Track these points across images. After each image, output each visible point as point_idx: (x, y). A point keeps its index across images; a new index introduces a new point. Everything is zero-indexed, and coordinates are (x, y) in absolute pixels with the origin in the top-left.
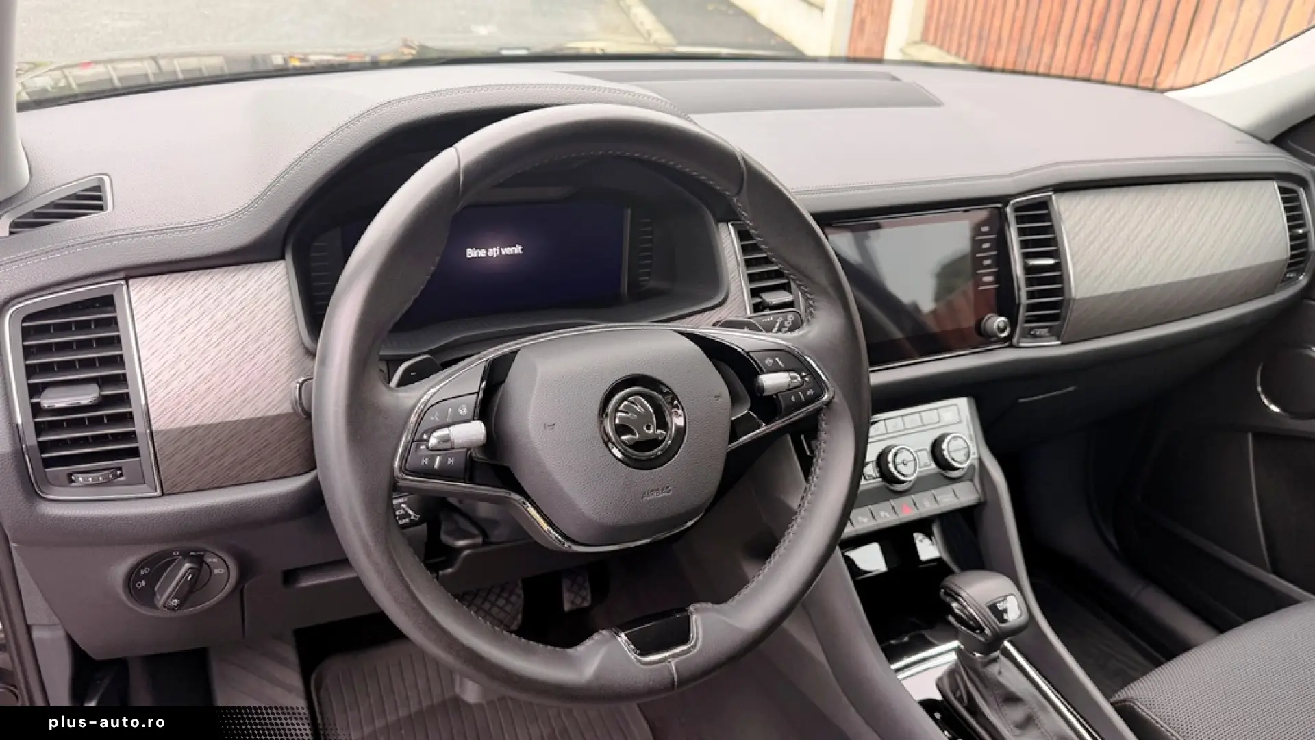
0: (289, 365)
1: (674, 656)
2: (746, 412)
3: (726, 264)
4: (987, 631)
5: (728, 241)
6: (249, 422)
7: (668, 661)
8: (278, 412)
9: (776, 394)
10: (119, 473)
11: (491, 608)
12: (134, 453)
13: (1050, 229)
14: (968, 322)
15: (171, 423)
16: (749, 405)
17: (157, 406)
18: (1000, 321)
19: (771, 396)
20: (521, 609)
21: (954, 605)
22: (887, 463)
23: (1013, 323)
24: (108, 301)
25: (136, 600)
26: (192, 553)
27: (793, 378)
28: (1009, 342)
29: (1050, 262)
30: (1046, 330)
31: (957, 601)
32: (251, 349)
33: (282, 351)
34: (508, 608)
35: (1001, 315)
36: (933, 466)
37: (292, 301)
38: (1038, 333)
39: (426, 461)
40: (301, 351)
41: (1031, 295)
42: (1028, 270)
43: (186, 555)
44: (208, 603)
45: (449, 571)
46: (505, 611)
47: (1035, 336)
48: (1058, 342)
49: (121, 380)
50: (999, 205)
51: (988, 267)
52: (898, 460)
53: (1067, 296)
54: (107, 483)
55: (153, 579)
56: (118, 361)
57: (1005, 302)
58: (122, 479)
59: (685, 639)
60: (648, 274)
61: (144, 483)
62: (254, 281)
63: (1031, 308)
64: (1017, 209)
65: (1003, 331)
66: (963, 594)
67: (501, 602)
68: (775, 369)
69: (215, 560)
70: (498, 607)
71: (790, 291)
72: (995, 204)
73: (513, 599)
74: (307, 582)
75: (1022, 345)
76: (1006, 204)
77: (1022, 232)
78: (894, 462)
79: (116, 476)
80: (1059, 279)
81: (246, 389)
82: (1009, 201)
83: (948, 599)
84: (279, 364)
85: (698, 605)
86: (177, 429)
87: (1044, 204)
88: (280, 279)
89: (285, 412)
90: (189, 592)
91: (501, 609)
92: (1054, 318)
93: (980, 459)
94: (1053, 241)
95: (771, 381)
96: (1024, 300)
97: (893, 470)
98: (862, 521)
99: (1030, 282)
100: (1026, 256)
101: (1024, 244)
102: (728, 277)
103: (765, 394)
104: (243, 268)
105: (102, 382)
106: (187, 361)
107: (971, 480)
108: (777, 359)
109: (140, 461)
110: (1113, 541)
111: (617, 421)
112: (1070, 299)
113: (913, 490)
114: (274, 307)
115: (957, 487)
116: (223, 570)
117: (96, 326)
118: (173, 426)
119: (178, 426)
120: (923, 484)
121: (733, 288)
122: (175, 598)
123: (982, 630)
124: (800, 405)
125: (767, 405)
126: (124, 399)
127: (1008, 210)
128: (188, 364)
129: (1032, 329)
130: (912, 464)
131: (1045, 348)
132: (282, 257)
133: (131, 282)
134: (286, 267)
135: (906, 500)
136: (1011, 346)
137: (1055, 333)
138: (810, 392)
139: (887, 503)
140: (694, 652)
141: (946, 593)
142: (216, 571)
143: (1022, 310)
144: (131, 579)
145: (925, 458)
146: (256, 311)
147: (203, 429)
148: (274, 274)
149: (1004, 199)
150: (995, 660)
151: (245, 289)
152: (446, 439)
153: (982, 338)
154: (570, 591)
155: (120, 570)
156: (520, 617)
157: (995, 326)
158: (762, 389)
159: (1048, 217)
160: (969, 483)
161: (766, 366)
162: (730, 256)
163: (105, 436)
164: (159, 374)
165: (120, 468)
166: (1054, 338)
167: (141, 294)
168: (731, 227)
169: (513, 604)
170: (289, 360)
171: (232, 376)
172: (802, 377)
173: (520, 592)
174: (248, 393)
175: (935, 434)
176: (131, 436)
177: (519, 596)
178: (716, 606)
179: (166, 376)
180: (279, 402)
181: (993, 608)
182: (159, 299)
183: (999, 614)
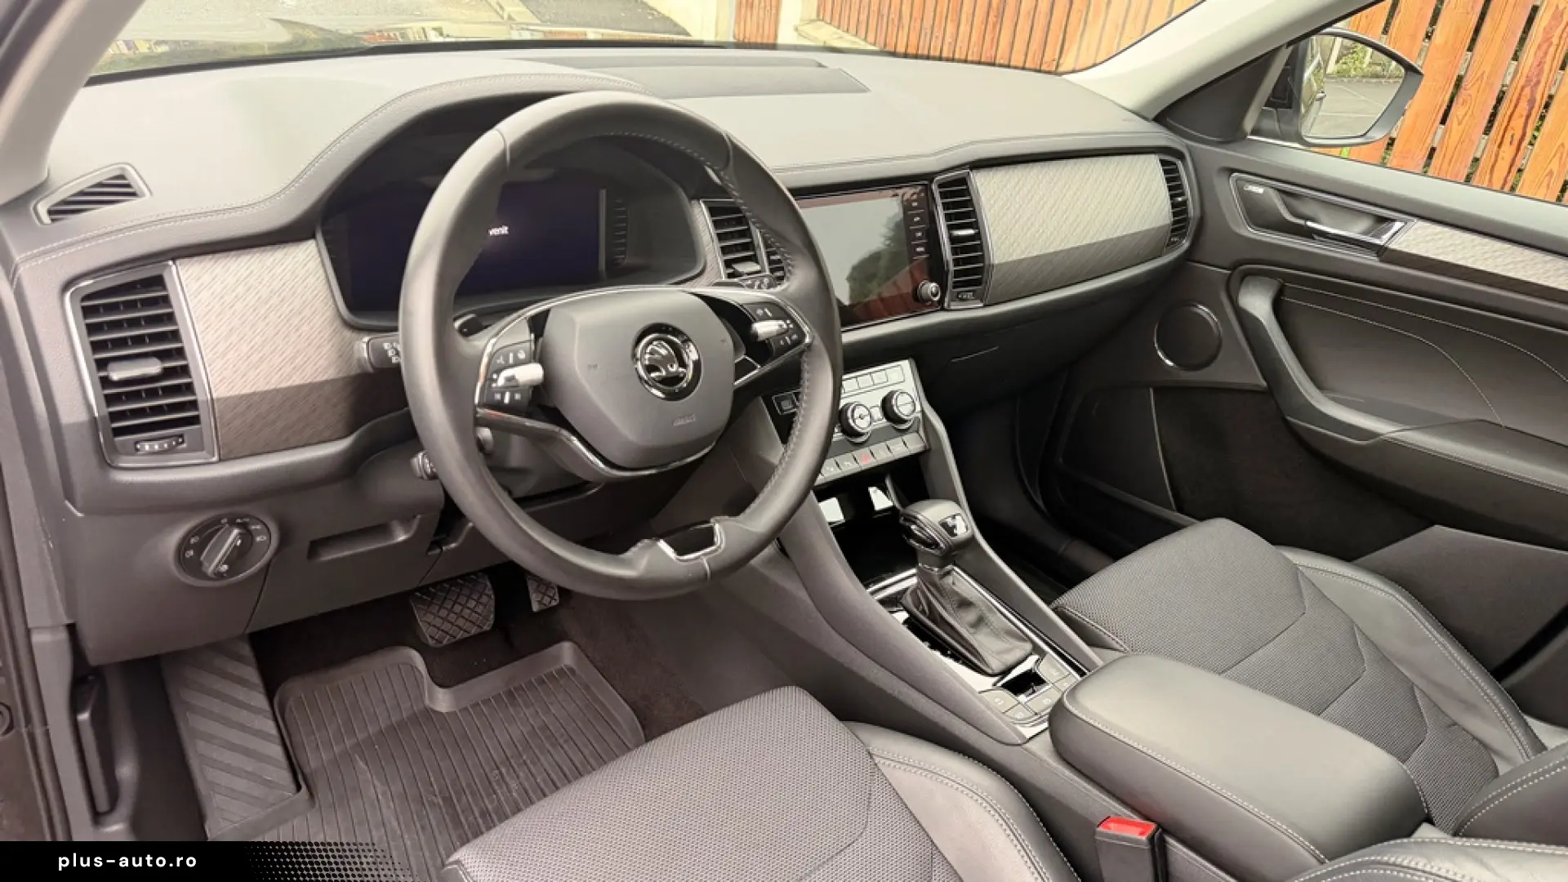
0: (330, 335)
1: (705, 555)
2: (742, 357)
3: (701, 238)
4: (942, 545)
5: (701, 217)
6: (300, 388)
7: (701, 559)
8: (324, 378)
9: (767, 339)
10: (180, 440)
11: (462, 611)
12: (195, 420)
13: (970, 203)
14: (907, 289)
15: (230, 390)
16: (744, 352)
17: (216, 375)
18: (932, 287)
19: (764, 341)
20: (492, 610)
21: (913, 527)
22: (847, 419)
23: (943, 287)
24: (158, 282)
25: (184, 570)
26: (239, 521)
27: (781, 326)
28: (941, 307)
29: (970, 232)
30: (971, 293)
31: (915, 523)
32: (295, 321)
33: (323, 323)
34: (480, 609)
35: (932, 281)
36: (885, 420)
37: (327, 277)
38: (965, 297)
39: (498, 397)
40: (338, 323)
41: (957, 262)
42: (953, 240)
43: (233, 523)
44: (248, 572)
45: (453, 545)
46: (476, 612)
47: (962, 300)
48: (981, 305)
49: (180, 353)
50: (926, 182)
51: (920, 238)
52: (856, 415)
53: (987, 263)
54: (171, 450)
55: (200, 547)
56: (175, 336)
57: (936, 271)
58: (184, 445)
59: (712, 543)
60: (623, 253)
61: (203, 450)
62: (291, 258)
63: (957, 274)
64: (940, 186)
65: (935, 296)
66: (920, 517)
67: (472, 604)
68: (765, 318)
69: (258, 527)
70: (468, 608)
71: (757, 262)
72: (922, 180)
73: (484, 599)
74: (329, 556)
75: (952, 307)
76: (931, 181)
77: (946, 206)
78: (853, 416)
79: (178, 444)
80: (980, 248)
81: (294, 358)
82: (933, 179)
83: (907, 524)
84: (322, 334)
85: (718, 518)
86: (236, 396)
87: (964, 180)
88: (313, 257)
89: (331, 377)
90: (237, 558)
91: (473, 610)
92: (978, 282)
93: (923, 411)
94: (972, 214)
95: (765, 328)
96: (952, 268)
97: (853, 424)
98: (831, 471)
99: (954, 251)
100: (950, 228)
101: (948, 217)
102: (704, 249)
103: (760, 339)
104: (279, 248)
105: (162, 355)
106: (239, 333)
107: (917, 432)
108: (766, 310)
109: (201, 428)
110: (1040, 503)
111: (647, 362)
112: (990, 265)
113: (869, 442)
114: (312, 281)
115: (906, 438)
116: (266, 539)
117: (142, 305)
118: (232, 393)
119: (237, 393)
120: (878, 436)
121: (710, 258)
122: (225, 563)
123: (937, 545)
124: (788, 348)
125: (759, 349)
126: (184, 371)
127: (934, 187)
128: (241, 336)
129: (959, 293)
130: (868, 418)
131: (971, 311)
132: (313, 237)
133: (178, 262)
134: (317, 245)
135: (865, 451)
136: (943, 309)
137: (979, 297)
138: (795, 337)
139: (849, 455)
140: (720, 551)
141: (905, 520)
142: (258, 539)
143: (950, 277)
144: (183, 545)
145: (877, 413)
146: (296, 287)
147: (258, 396)
148: (308, 251)
149: (929, 177)
150: (949, 573)
151: (284, 266)
152: (511, 379)
153: (917, 304)
154: (537, 591)
155: (174, 538)
156: (492, 616)
157: (929, 292)
158: (756, 335)
159: (967, 192)
160: (915, 434)
161: (758, 315)
162: (704, 231)
163: (160, 407)
164: (216, 346)
165: (181, 436)
166: (979, 301)
167: (189, 273)
168: (703, 205)
169: (485, 605)
170: (329, 332)
171: (281, 346)
172: (788, 325)
173: (491, 592)
174: (297, 361)
175: (884, 393)
176: (193, 405)
177: (489, 597)
178: (732, 518)
179: (221, 348)
180: (326, 368)
181: (944, 525)
182: (206, 278)
183: (951, 530)
